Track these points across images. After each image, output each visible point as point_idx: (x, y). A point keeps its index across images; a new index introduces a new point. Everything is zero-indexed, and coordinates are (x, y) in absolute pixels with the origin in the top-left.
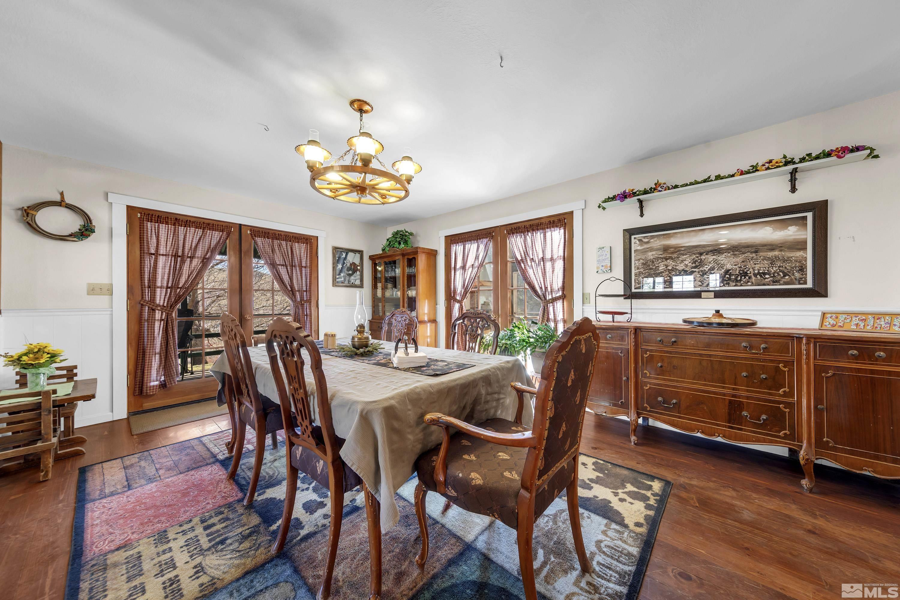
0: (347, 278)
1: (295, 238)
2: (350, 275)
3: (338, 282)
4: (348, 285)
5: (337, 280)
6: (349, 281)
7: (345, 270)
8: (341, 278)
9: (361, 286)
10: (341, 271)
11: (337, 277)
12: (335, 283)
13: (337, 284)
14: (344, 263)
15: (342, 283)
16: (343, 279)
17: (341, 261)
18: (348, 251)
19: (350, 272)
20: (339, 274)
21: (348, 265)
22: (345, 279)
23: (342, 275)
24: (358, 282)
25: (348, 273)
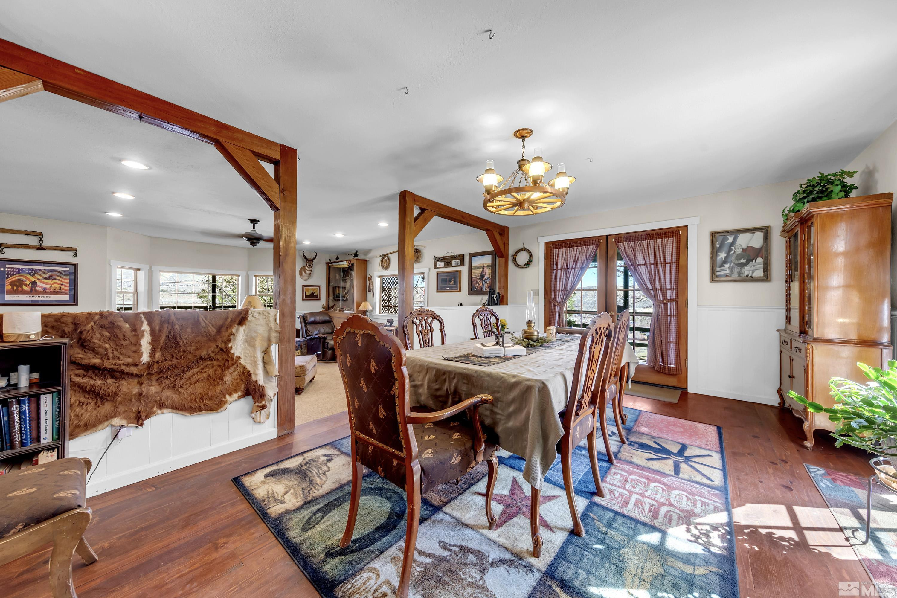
0: (736, 270)
1: (658, 234)
2: (743, 265)
3: (717, 276)
4: (739, 278)
5: (718, 274)
6: (739, 274)
7: (733, 259)
8: (725, 270)
9: (767, 277)
10: (725, 262)
11: (718, 269)
12: (714, 277)
13: (716, 279)
14: (730, 250)
15: (727, 276)
16: (728, 271)
17: (726, 248)
18: (737, 232)
19: (743, 261)
20: (722, 266)
21: (739, 251)
22: (732, 272)
23: (727, 266)
24: (760, 273)
25: (737, 262)
